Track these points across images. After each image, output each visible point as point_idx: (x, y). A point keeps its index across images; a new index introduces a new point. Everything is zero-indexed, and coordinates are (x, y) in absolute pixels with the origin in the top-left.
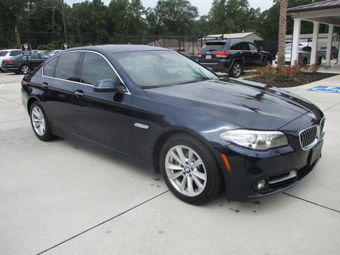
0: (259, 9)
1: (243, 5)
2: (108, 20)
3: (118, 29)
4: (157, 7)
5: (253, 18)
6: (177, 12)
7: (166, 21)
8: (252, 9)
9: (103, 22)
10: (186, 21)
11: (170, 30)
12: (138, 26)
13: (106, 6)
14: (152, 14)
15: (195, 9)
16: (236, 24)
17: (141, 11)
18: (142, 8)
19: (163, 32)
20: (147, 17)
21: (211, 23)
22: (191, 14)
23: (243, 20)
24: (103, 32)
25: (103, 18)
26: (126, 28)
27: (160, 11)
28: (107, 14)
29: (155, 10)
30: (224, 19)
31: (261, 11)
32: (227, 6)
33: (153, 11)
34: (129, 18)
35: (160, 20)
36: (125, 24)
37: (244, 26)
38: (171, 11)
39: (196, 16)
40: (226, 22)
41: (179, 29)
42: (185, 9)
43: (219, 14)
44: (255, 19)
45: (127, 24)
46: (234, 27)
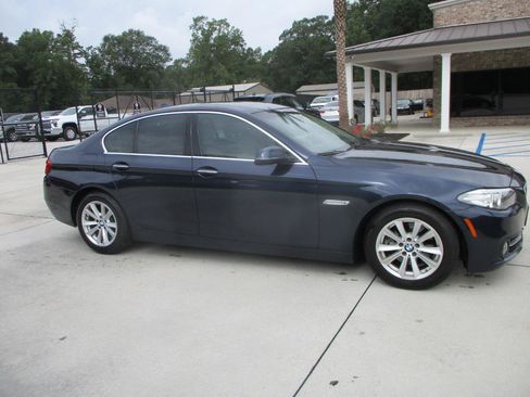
0: (259, 50)
1: (237, 44)
2: (18, 67)
3: (39, 80)
4: (104, 45)
5: (252, 62)
6: (137, 53)
7: (119, 68)
8: (249, 49)
9: (10, 70)
10: (151, 67)
11: (127, 81)
12: (73, 76)
13: (11, 44)
14: (95, 57)
15: (165, 49)
16: (229, 70)
17: (76, 51)
18: (78, 46)
19: (115, 85)
20: (88, 62)
21: (191, 71)
22: (158, 57)
23: (240, 65)
24: (11, 87)
25: (7, 63)
26: (52, 80)
27: (108, 53)
28: (16, 57)
29: (99, 50)
30: (211, 63)
31: (263, 53)
32: (213, 45)
33: (97, 52)
34: (57, 64)
35: (109, 65)
36: (50, 72)
37: (241, 73)
38: (127, 51)
39: (167, 59)
40: (213, 67)
41: (142, 79)
42: (149, 49)
43: (203, 57)
44: (255, 63)
45: (54, 73)
46: (227, 75)
